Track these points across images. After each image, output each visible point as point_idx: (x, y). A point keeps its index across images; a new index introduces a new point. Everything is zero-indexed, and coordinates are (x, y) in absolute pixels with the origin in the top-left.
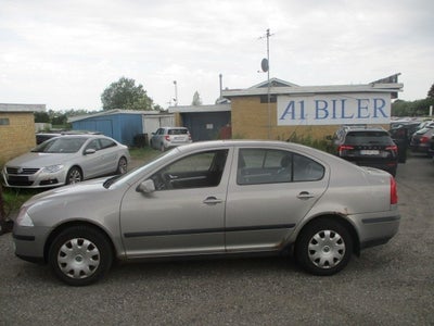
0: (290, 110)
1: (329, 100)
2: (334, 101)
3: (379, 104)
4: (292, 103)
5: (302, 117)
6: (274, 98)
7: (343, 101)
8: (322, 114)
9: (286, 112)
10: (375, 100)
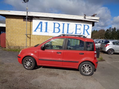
0: (40, 27)
1: (61, 23)
2: (64, 24)
3: (86, 27)
4: (41, 23)
5: (46, 31)
6: (31, 18)
7: (68, 24)
8: (57, 30)
9: (37, 28)
10: (84, 25)
